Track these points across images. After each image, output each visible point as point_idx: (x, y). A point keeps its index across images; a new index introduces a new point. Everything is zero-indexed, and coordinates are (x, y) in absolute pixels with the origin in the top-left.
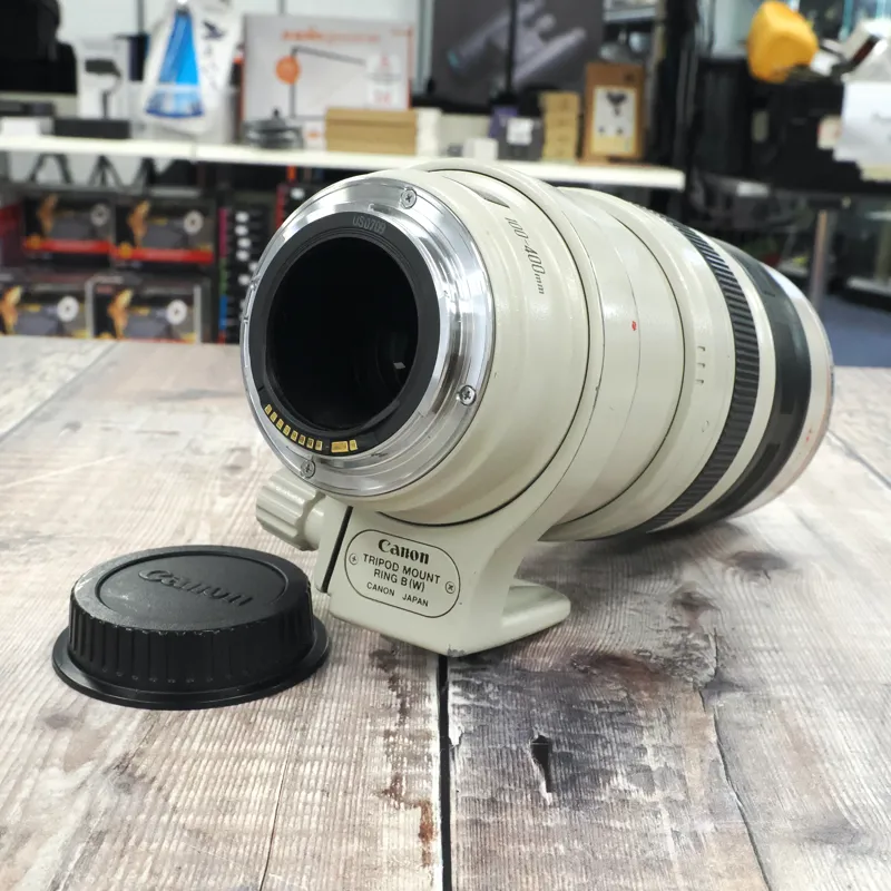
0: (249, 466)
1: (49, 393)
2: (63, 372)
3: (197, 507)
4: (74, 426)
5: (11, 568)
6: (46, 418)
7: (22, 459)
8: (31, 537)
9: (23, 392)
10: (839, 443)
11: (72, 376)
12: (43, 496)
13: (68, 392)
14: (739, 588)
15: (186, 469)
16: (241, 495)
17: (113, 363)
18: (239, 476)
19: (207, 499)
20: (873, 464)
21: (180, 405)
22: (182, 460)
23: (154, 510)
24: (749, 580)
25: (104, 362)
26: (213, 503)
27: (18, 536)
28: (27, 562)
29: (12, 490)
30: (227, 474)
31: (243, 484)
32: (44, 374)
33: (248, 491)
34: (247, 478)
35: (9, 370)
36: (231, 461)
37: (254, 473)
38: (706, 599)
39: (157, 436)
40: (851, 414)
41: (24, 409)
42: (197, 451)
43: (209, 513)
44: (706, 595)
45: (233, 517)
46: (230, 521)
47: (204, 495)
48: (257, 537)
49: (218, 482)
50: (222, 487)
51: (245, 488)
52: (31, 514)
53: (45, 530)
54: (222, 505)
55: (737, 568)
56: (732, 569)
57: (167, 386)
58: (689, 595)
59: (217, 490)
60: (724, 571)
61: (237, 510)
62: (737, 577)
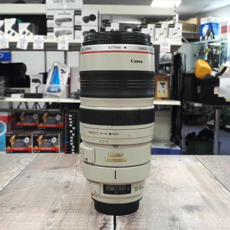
0: (70, 186)
1: (23, 168)
2: (26, 163)
3: (58, 197)
4: (29, 177)
5: (14, 214)
6: (22, 175)
7: (16, 186)
8: (19, 206)
9: (17, 168)
10: (213, 176)
11: (29, 163)
12: (21, 196)
13: (27, 168)
14: (186, 215)
15: (55, 187)
16: (68, 194)
17: (38, 160)
18: (68, 189)
19: (60, 195)
20: (221, 181)
21: (54, 171)
22: (54, 185)
23: (47, 198)
24: (188, 213)
25: (36, 159)
26: (61, 196)
27: (16, 206)
28: (18, 213)
29: (14, 194)
30: (65, 189)
31: (69, 191)
32: (22, 163)
33: (70, 193)
34: (70, 190)
35: (14, 162)
36: (66, 185)
37: (71, 188)
38: (178, 218)
39: (48, 179)
40: (217, 168)
41: (17, 173)
42: (58, 183)
43: (60, 199)
44: (178, 217)
45: (66, 200)
46: (65, 201)
47: (59, 194)
48: (72, 205)
49: (63, 191)
50: (63, 192)
51: (69, 192)
52: (19, 200)
53: (22, 204)
54: (64, 196)
55: (186, 210)
56: (184, 210)
57: (51, 166)
58: (173, 217)
59: (62, 193)
60: (182, 210)
61: (67, 198)
62: (186, 212)
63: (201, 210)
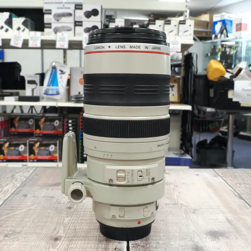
0: (74, 207)
1: (19, 185)
2: (22, 178)
3: (59, 221)
4: (25, 196)
5: (9, 243)
6: (18, 193)
7: (11, 207)
8: (14, 233)
9: (11, 185)
10: (237, 194)
11: (25, 179)
12: (17, 219)
13: (24, 184)
14: (211, 243)
15: (56, 209)
16: (72, 217)
17: (36, 175)
18: (71, 211)
19: (62, 218)
20: (246, 200)
21: (54, 188)
22: (55, 206)
23: (48, 222)
24: (213, 241)
25: (33, 174)
26: (64, 219)
27: (10, 233)
28: (13, 241)
29: (9, 217)
30: (68, 210)
31: (72, 213)
32: (17, 179)
34: (73, 211)
35: (8, 178)
36: (69, 206)
37: (75, 209)
38: (202, 247)
39: (48, 198)
40: (240, 184)
41: (12, 190)
42: (59, 203)
43: (63, 223)
44: (202, 246)
45: (70, 224)
46: (69, 226)
47: (61, 217)
48: (76, 230)
49: (65, 213)
50: (66, 214)
51: (73, 215)
52: (14, 225)
53: (18, 230)
54: (67, 220)
55: (210, 236)
56: (208, 237)
57: (50, 182)
58: (197, 246)
59: (65, 215)
60: (206, 237)
61: (70, 222)
62: (210, 239)
63: (227, 237)
